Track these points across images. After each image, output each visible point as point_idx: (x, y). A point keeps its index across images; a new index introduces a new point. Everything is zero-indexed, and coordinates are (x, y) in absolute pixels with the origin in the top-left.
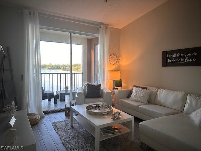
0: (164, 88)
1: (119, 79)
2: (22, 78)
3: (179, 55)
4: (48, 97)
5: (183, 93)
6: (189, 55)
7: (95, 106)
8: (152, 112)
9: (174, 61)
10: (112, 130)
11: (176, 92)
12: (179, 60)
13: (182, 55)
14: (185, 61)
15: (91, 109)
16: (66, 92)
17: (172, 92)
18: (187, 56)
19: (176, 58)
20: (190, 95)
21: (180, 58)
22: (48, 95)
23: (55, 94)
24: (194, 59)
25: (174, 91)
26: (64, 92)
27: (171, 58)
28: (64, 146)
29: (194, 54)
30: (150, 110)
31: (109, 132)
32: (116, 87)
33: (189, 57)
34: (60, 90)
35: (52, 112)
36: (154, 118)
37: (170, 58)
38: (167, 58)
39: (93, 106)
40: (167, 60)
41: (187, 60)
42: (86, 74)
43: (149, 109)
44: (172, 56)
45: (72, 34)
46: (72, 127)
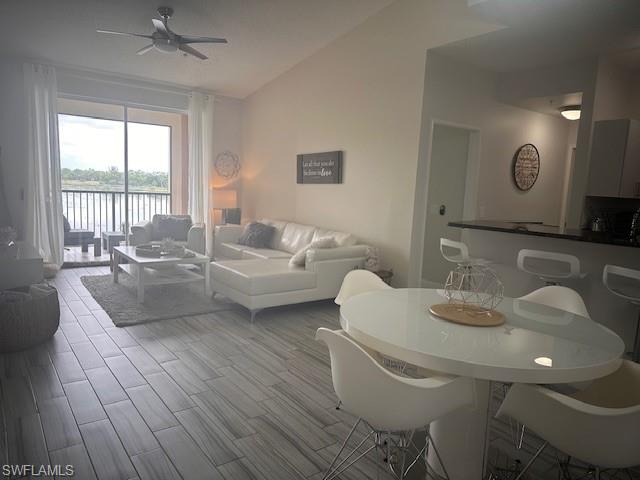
1: (235, 207)
2: (22, 195)
3: (315, 164)
4: (81, 241)
6: (326, 164)
9: (310, 173)
12: (314, 173)
13: (318, 164)
14: (322, 175)
18: (323, 167)
22: (80, 236)
23: (97, 235)
24: (330, 172)
29: (331, 163)
33: (325, 169)
34: (114, 230)
38: (303, 169)
40: (303, 172)
44: (308, 165)
45: (129, 109)
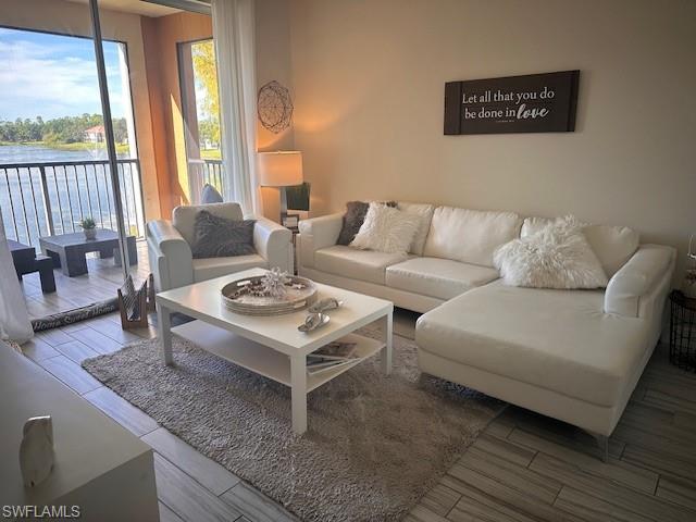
0: (453, 206)
1: (299, 182)
3: (500, 96)
5: (512, 218)
6: (530, 96)
7: (249, 285)
8: (430, 280)
9: (483, 114)
10: (331, 351)
11: (490, 217)
12: (499, 114)
13: (509, 97)
14: (518, 117)
15: (237, 296)
16: (88, 239)
17: (477, 217)
18: (522, 102)
19: (490, 106)
20: (532, 221)
21: (501, 105)
23: (40, 255)
24: (543, 110)
25: (483, 214)
26: (82, 241)
27: (476, 107)
28: (174, 433)
29: (546, 94)
30: (423, 277)
31: (322, 361)
32: (290, 212)
33: (530, 105)
35: (59, 323)
36: (447, 300)
37: (472, 108)
38: (462, 107)
39: (239, 284)
40: (462, 113)
41: (522, 113)
42: (150, 164)
43: (421, 273)
44: (478, 99)
46: (171, 365)
